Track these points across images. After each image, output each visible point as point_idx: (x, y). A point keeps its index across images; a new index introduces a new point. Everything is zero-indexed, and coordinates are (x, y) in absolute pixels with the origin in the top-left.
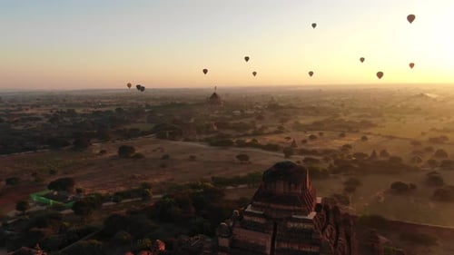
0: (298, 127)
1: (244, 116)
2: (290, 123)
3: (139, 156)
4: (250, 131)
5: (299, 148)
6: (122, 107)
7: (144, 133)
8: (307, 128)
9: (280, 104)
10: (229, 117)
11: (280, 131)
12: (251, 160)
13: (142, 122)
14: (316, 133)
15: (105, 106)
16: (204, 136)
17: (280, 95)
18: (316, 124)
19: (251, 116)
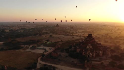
5: (82, 36)
8: (81, 33)
9: (73, 27)
11: (76, 33)
14: (84, 33)
17: (71, 25)
18: (83, 32)
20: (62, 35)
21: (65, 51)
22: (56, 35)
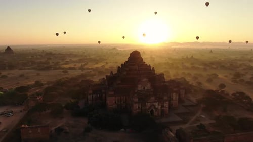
20: (29, 69)
21: (65, 110)
22: (12, 72)
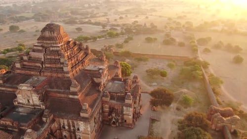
0: (116, 13)
1: (90, 7)
2: (113, 11)
3: (22, 31)
4: (89, 16)
5: (111, 23)
6: (17, 4)
7: (27, 19)
8: (121, 13)
10: (80, 8)
11: (105, 15)
12: (83, 30)
13: (28, 12)
15: (6, 3)
16: (63, 19)
19: (93, 7)
